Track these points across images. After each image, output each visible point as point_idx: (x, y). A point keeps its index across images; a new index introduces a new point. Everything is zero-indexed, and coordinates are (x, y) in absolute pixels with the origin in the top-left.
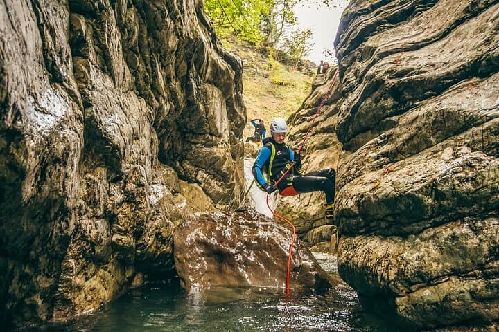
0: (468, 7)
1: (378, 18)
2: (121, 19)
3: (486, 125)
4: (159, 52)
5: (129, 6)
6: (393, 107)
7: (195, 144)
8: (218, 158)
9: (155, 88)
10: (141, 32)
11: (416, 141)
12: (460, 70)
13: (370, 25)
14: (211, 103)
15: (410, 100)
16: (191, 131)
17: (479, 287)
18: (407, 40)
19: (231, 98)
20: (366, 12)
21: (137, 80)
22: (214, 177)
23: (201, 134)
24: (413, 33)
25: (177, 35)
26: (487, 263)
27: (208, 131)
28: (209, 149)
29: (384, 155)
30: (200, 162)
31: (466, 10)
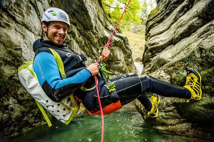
0: (174, 19)
1: (154, 22)
2: (77, 41)
3: (168, 64)
4: (92, 44)
5: (79, 36)
6: (151, 55)
7: (112, 64)
8: (120, 67)
9: (93, 54)
10: (85, 41)
11: (154, 67)
12: (168, 43)
13: (151, 25)
14: (115, 52)
15: (155, 53)
16: (110, 61)
17: (163, 115)
18: (158, 31)
19: (123, 48)
20: (151, 20)
21: (87, 53)
22: (121, 72)
23: (113, 61)
24: (162, 27)
25: (97, 38)
26: (165, 108)
27: (115, 60)
28: (117, 65)
29: (148, 71)
30: (115, 69)
31: (174, 20)
